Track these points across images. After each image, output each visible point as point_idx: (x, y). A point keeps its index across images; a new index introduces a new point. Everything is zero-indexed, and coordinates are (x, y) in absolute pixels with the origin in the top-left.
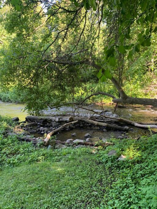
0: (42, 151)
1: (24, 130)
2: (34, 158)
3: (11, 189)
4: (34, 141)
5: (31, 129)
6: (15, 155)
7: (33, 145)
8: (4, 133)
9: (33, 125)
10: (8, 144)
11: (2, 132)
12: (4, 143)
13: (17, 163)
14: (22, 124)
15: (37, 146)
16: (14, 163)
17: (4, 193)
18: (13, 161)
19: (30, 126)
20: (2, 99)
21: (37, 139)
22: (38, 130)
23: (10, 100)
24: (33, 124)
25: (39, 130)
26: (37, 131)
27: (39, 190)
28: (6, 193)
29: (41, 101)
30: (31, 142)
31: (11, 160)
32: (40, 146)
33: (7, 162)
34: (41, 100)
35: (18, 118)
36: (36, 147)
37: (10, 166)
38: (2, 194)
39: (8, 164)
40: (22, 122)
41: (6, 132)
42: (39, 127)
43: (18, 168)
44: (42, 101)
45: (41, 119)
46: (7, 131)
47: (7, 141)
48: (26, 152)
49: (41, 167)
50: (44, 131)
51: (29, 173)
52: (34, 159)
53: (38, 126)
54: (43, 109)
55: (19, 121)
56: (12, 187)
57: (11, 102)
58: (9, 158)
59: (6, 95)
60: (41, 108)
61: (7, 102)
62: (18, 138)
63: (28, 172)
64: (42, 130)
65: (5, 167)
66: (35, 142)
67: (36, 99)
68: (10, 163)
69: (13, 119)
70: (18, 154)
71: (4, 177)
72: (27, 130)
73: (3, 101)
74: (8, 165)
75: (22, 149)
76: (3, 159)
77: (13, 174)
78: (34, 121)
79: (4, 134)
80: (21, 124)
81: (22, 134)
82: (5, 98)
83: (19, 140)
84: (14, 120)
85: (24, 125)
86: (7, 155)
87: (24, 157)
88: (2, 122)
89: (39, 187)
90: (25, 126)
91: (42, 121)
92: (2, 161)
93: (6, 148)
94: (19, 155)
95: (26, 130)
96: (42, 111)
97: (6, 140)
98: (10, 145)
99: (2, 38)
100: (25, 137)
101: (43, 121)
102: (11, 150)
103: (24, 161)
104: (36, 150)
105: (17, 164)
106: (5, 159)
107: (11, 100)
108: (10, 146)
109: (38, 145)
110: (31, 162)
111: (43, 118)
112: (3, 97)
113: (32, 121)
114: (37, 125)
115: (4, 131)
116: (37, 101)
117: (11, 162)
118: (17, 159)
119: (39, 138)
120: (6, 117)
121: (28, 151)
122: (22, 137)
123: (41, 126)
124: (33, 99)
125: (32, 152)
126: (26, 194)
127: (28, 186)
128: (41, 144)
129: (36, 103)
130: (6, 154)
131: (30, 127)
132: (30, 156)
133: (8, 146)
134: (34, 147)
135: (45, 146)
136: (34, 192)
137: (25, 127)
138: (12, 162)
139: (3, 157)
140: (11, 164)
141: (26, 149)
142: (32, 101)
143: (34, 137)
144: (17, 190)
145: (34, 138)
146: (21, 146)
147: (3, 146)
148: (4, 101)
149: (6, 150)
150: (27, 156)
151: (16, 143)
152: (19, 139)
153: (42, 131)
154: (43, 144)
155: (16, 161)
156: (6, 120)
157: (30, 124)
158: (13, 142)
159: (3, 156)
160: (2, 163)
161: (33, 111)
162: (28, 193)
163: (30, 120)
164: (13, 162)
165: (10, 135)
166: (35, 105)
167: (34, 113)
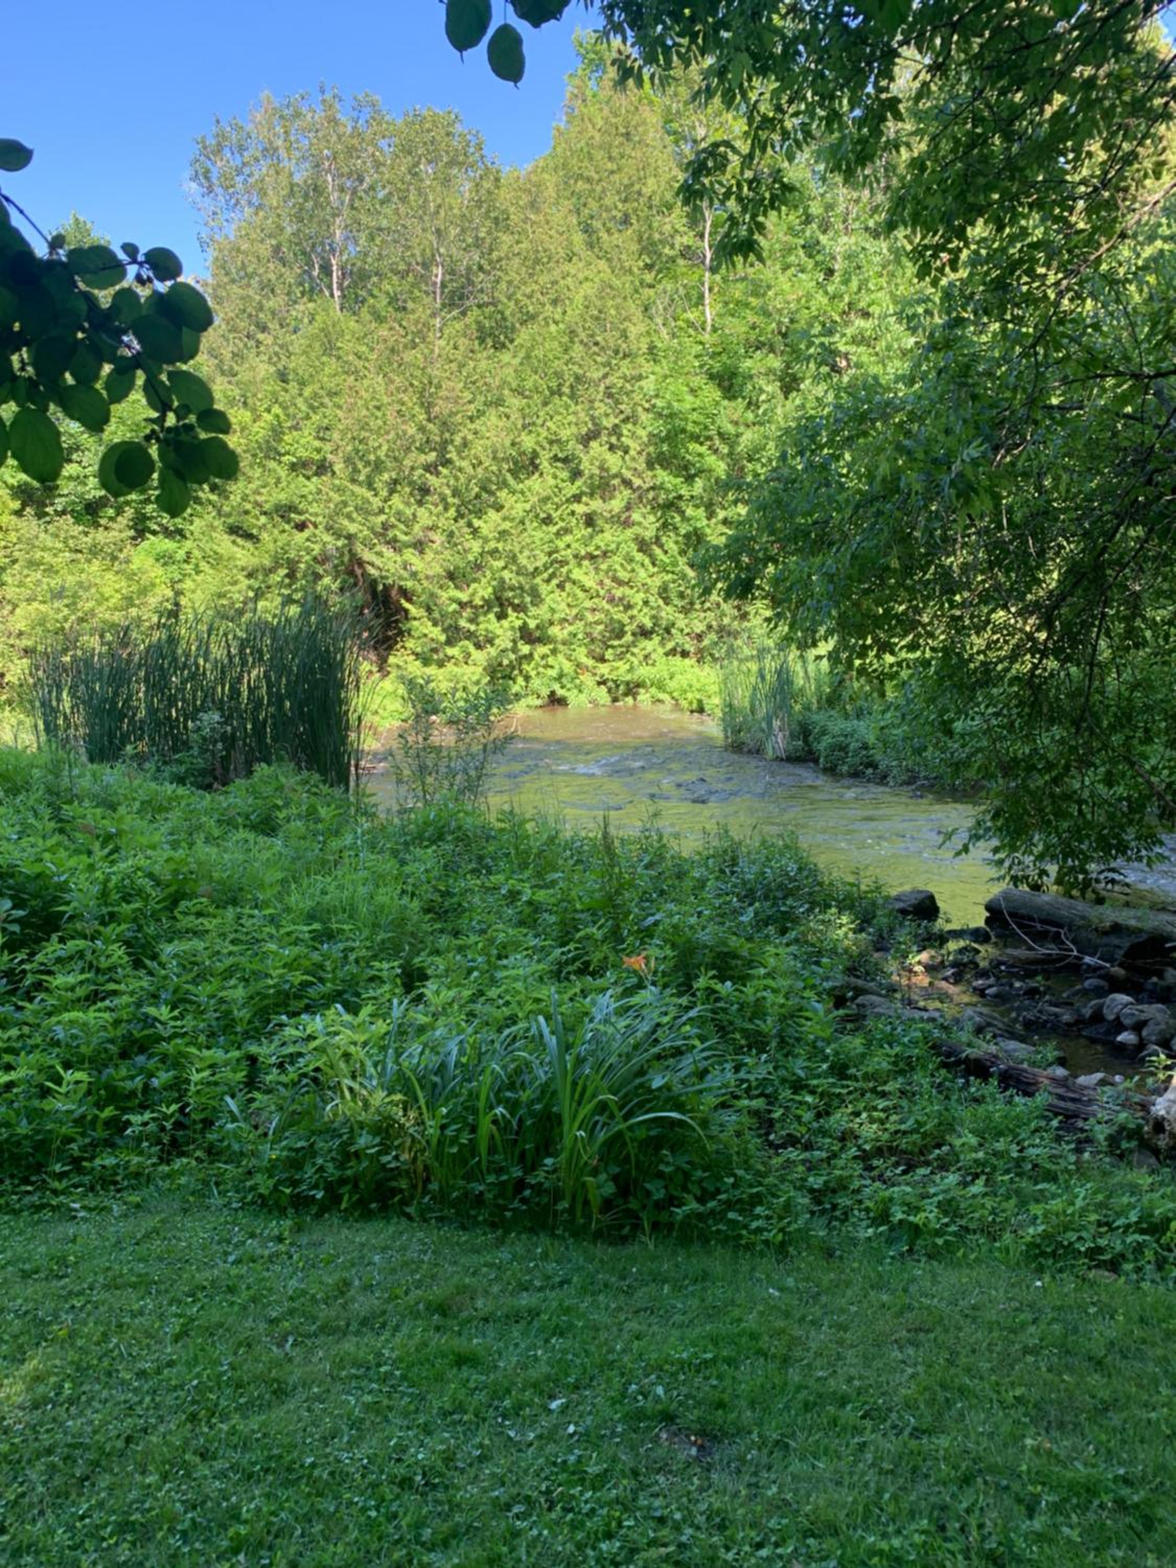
0: (1134, 1189)
1: (981, 992)
2: (1066, 1229)
3: (901, 1418)
4: (1061, 1098)
5: (1032, 993)
6: (922, 1171)
7: (1055, 1123)
8: (837, 993)
9: (1046, 966)
10: (867, 1077)
11: (827, 985)
12: (845, 1067)
13: (938, 1233)
14: (962, 944)
15: (1089, 1141)
16: (916, 1230)
17: (857, 1431)
18: (913, 1209)
19: (1028, 969)
20: (823, 754)
21: (1082, 1080)
22: (1087, 1012)
23: (873, 765)
24: (1048, 960)
25: (1098, 1017)
26: (1080, 1022)
27: (1121, 1505)
28: (868, 1436)
29: (1109, 781)
30: (1041, 1099)
31: (891, 1199)
32: (1113, 1140)
33: (867, 1210)
34: (1109, 773)
35: (931, 898)
36: (1079, 1151)
37: (890, 1242)
38: (844, 1429)
39: (875, 1223)
40: (957, 934)
41: (848, 987)
42: (1100, 993)
43: (950, 1278)
44: (1120, 790)
45: (1117, 929)
46: (860, 982)
47: (863, 1055)
48: (1000, 1163)
49: (1128, 1319)
50: (1138, 1027)
51: (1032, 1335)
52: (1072, 1236)
53: (1087, 983)
54: (1122, 848)
55: (940, 924)
56: (909, 1405)
57: (882, 779)
58: (880, 1177)
59: (848, 726)
60: (1101, 838)
61: (855, 775)
62: (936, 1047)
63: (1023, 1326)
64: (1127, 1022)
65: (854, 1242)
66: (1070, 1105)
67: (1067, 768)
68: (883, 1217)
69: (898, 899)
70: (943, 1166)
71: (854, 1309)
72: (1001, 998)
73: (825, 770)
74: (870, 1231)
75: (973, 1141)
76: (841, 1178)
77: (910, 1308)
78: (1056, 938)
79: (840, 1002)
80: (953, 946)
81: (969, 1026)
82: (843, 748)
83: (944, 1065)
84: (903, 912)
85: (978, 959)
86: (864, 1157)
87: (989, 1203)
88: (827, 917)
89: (1126, 1481)
90: (983, 964)
91: (1126, 943)
92: (834, 1191)
93: (861, 1105)
94: (952, 1178)
95: (996, 996)
96: (1113, 865)
97: (856, 1043)
98: (887, 1088)
99: (849, 331)
100: (993, 1049)
101: (1132, 948)
102: (893, 1128)
103: (991, 1232)
104: (1080, 1170)
105: (940, 1241)
106: (856, 1184)
107: (884, 761)
108: (884, 1095)
109: (1101, 1133)
110: (1043, 1254)
111: (1133, 922)
112: (827, 741)
113: (1041, 937)
114: (1076, 970)
115: (838, 979)
116: (1077, 786)
117: (898, 1215)
118: (939, 1205)
119: (1103, 1083)
120: (851, 879)
121: (1019, 1162)
122: (969, 1045)
123: (1116, 986)
124: (1050, 766)
125: (1052, 1177)
126: (1019, 1501)
127: (1029, 1442)
128: (1122, 1128)
129: (1068, 797)
130: (859, 1148)
131: (1021, 979)
132: (1036, 1210)
133: (873, 1090)
134: (1058, 1139)
135: (1156, 1152)
136: (1083, 1508)
137: (984, 974)
138: (900, 1216)
139: (841, 1163)
140: (892, 1229)
141: (1000, 1146)
142: (1038, 781)
143: (1062, 1062)
144: (943, 1442)
145: (1060, 1072)
146: (964, 1113)
147: (834, 1085)
148: (831, 771)
149: (857, 1114)
150: (1013, 1201)
151: (921, 1079)
152: (949, 1055)
153: (1118, 1026)
154: (1136, 1134)
155: (929, 1215)
156: (847, 903)
157: (1021, 953)
158: (902, 1072)
159: (834, 1156)
160: (834, 1207)
161: (1040, 857)
162: (1037, 1498)
163: (1020, 926)
164: (911, 1218)
165: (878, 1016)
166: (1060, 814)
167: (1043, 873)
